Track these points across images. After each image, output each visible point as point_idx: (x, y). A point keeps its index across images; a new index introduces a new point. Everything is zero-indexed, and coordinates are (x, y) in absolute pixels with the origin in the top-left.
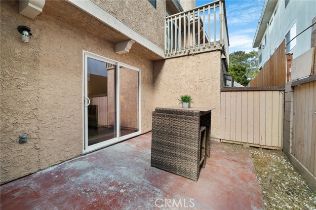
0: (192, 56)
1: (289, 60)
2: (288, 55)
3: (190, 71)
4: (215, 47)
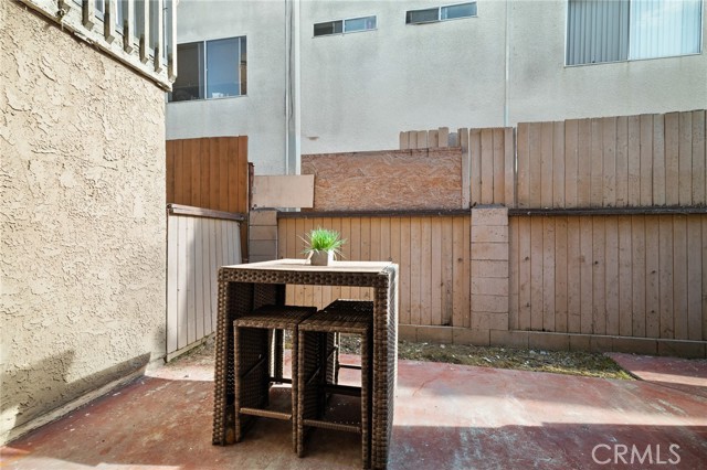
1: (251, 174)
2: (251, 164)
3: (57, 101)
4: (157, 69)
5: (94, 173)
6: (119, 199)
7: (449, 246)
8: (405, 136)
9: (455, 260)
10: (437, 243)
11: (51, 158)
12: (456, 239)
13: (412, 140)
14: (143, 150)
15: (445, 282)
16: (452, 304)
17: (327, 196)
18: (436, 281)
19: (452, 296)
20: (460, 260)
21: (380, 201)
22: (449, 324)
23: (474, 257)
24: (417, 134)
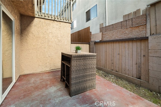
0: (56, 21)
1: (91, 34)
2: (91, 32)
3: (55, 30)
4: (69, 21)
5: (59, 39)
6: (63, 42)
7: (139, 51)
8: (124, 16)
9: (142, 56)
10: (135, 49)
11: (54, 37)
12: (142, 48)
13: (127, 17)
14: (67, 34)
15: (138, 63)
16: (141, 71)
17: (105, 37)
18: (134, 62)
19: (141, 69)
20: (144, 56)
21: (117, 37)
22: (140, 78)
23: (150, 55)
24: (128, 15)
